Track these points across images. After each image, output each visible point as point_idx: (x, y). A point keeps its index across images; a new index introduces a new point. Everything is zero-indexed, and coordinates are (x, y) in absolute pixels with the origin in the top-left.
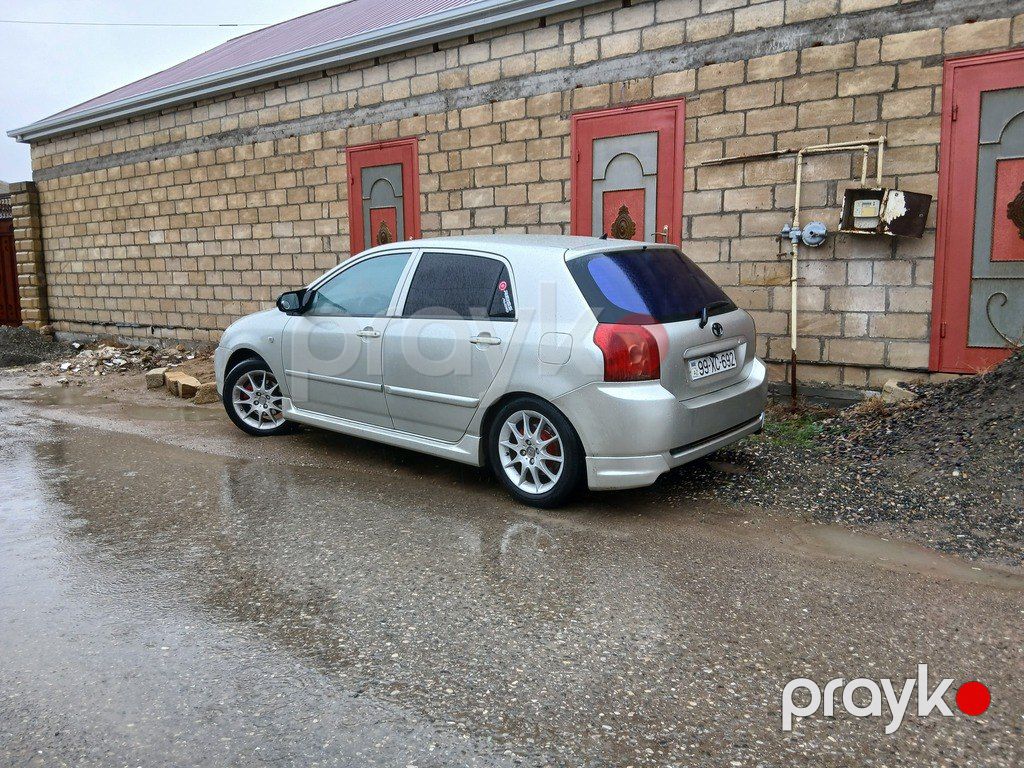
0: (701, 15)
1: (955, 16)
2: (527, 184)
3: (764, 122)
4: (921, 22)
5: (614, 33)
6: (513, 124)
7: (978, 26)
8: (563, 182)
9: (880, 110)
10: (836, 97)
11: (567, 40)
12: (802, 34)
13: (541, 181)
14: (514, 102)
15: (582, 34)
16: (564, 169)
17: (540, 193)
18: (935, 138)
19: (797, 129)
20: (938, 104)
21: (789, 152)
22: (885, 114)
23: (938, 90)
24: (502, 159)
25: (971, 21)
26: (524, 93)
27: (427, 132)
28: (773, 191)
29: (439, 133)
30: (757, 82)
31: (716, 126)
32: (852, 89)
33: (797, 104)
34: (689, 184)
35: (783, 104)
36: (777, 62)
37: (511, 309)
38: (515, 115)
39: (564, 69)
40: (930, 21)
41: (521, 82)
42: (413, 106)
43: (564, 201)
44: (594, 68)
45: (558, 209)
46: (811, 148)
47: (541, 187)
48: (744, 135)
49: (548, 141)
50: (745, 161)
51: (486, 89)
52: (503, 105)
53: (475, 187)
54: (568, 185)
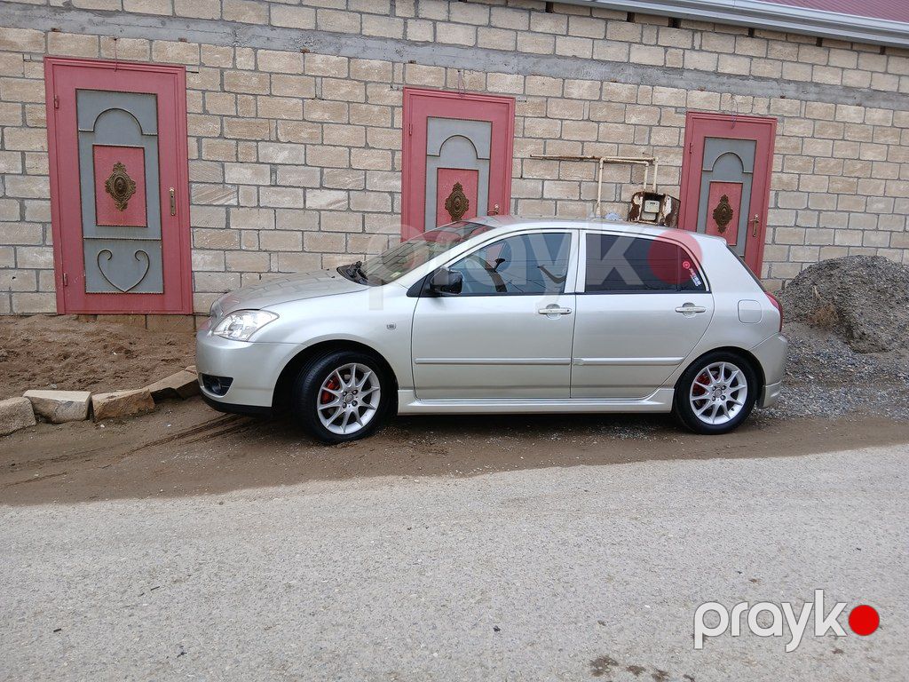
0: (529, 31)
1: (694, 84)
2: (350, 148)
3: (575, 132)
4: (676, 82)
5: (449, 21)
6: (333, 81)
7: (705, 94)
8: (393, 152)
9: (650, 137)
10: (624, 123)
11: (398, 12)
12: (604, 69)
13: (367, 147)
14: (335, 58)
15: (416, 12)
16: (396, 139)
17: (364, 160)
18: (680, 163)
19: (597, 141)
20: (682, 140)
21: (594, 158)
22: (652, 142)
23: (683, 131)
24: (316, 116)
25: (702, 90)
26: (346, 51)
27: (202, 65)
28: (580, 186)
29: (222, 71)
30: (572, 99)
31: (539, 127)
32: (634, 120)
33: (599, 122)
34: (516, 172)
35: (588, 120)
36: (586, 87)
37: (699, 283)
38: (333, 72)
39: (398, 41)
40: (681, 83)
41: (343, 40)
42: (177, 29)
43: (393, 170)
44: (427, 49)
45: (386, 178)
46: (610, 158)
47: (366, 153)
48: (560, 138)
49: (376, 109)
50: (560, 159)
51: (294, 35)
52: (319, 58)
53: (278, 141)
54: (399, 155)
